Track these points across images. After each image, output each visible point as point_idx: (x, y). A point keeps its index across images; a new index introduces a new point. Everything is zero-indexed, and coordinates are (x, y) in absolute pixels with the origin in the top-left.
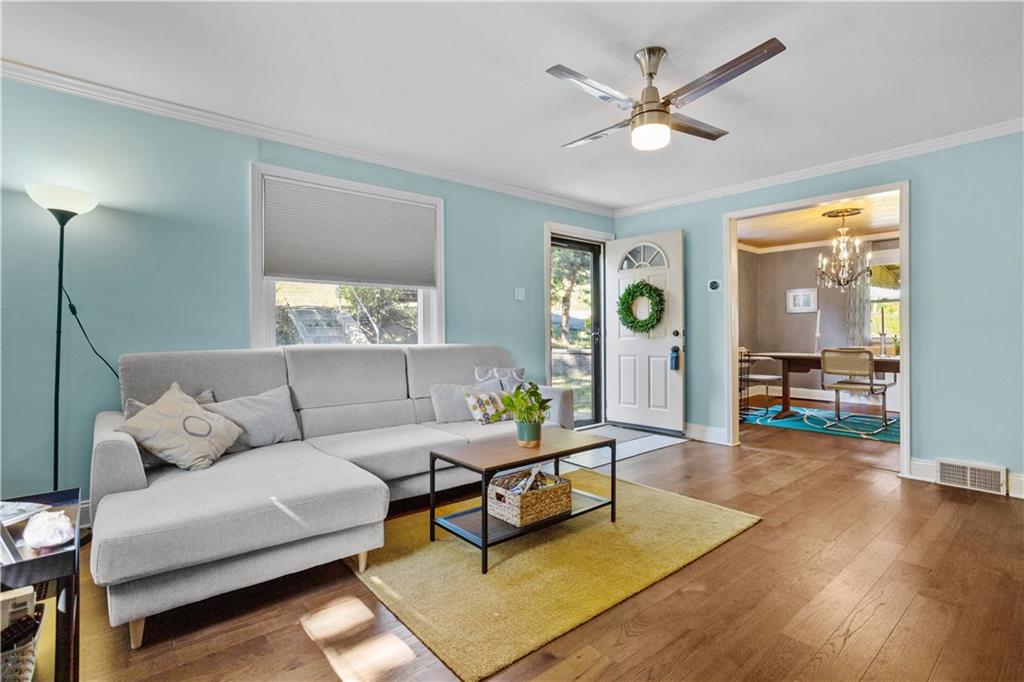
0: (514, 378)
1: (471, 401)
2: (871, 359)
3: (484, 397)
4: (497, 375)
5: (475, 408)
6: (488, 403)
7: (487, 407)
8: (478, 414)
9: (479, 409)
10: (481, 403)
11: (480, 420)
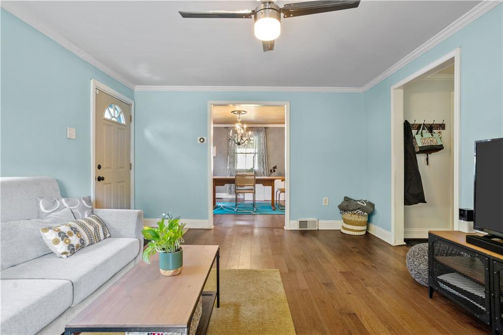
0: (84, 205)
1: (50, 236)
2: (255, 178)
3: (65, 229)
4: (66, 205)
5: (56, 242)
6: (70, 234)
7: (70, 238)
8: (61, 247)
9: (62, 243)
10: (63, 236)
11: (65, 253)
